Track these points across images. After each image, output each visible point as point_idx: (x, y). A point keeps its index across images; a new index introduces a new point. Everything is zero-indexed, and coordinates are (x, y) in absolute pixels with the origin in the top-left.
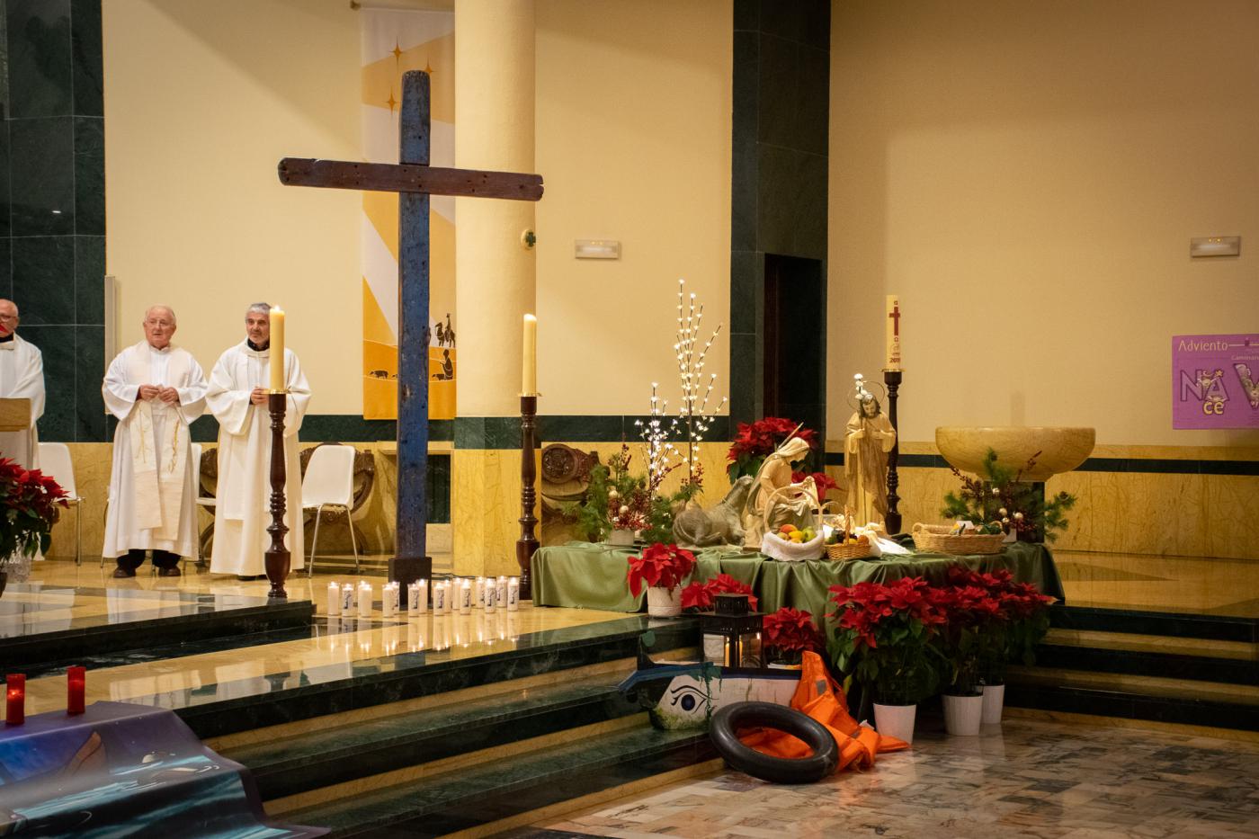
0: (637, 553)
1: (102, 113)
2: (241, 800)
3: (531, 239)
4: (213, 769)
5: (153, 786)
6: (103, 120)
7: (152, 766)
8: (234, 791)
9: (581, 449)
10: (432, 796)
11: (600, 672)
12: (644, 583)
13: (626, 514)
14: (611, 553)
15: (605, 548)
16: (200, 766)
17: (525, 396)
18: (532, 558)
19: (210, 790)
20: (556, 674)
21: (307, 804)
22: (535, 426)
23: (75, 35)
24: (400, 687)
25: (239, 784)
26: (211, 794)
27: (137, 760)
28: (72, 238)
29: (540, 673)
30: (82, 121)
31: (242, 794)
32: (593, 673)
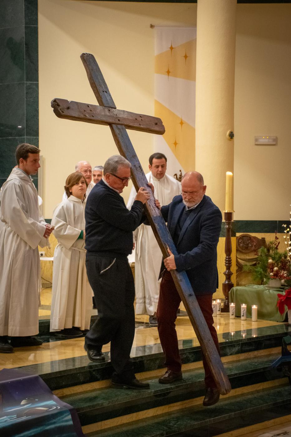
0: (283, 291)
1: (38, 81)
2: (70, 426)
3: (232, 135)
4: (57, 408)
5: (24, 418)
6: (38, 84)
7: (26, 406)
8: (67, 421)
9: (257, 236)
10: (171, 424)
11: (263, 354)
12: (286, 307)
13: (277, 271)
14: (269, 291)
15: (266, 288)
16: (50, 407)
17: (226, 212)
18: (230, 292)
19: (54, 420)
20: (240, 355)
21: (106, 427)
22: (231, 227)
23: (26, 44)
24: (158, 362)
25: (70, 417)
26: (54, 423)
27: (18, 403)
28: (24, 138)
29: (231, 354)
30: (29, 84)
31: (71, 423)
32: (259, 355)
